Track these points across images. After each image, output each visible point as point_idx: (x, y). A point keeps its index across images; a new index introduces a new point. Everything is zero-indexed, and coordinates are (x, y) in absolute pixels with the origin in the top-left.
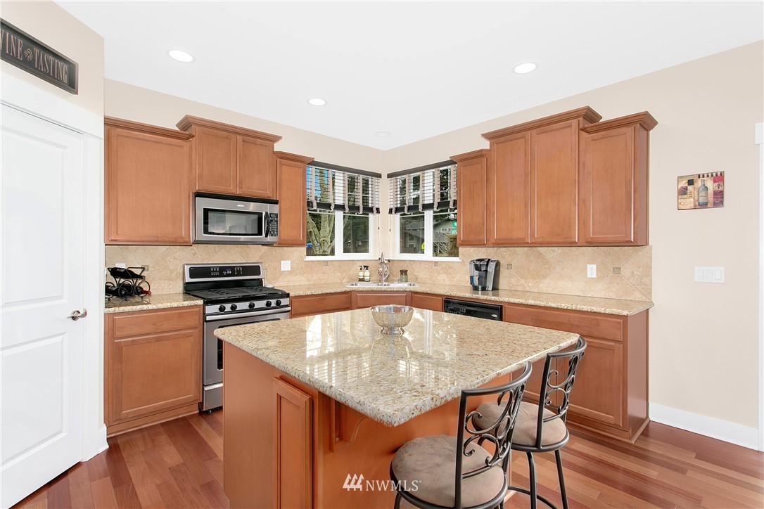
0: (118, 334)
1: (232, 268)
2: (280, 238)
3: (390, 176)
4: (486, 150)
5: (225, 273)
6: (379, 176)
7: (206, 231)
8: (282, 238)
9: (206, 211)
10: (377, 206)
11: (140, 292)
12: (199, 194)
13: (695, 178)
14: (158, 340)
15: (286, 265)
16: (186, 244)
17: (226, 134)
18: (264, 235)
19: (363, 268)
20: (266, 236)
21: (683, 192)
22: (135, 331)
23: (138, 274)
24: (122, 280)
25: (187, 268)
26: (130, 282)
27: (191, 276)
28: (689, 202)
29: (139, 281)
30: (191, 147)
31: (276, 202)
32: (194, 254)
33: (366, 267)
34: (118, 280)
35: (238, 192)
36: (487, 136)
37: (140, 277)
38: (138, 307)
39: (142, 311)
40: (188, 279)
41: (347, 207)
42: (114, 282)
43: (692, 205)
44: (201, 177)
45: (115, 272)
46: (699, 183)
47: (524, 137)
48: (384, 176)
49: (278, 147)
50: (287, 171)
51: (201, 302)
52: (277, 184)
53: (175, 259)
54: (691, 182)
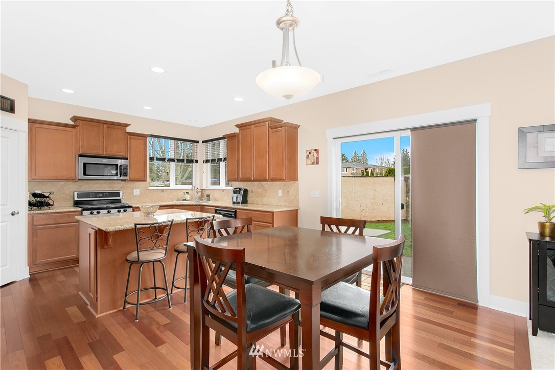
0: (35, 224)
1: (103, 193)
2: (129, 178)
3: (203, 142)
4: (237, 133)
5: (98, 196)
6: (197, 142)
7: (85, 174)
8: (131, 177)
9: (85, 164)
10: (196, 159)
11: (48, 205)
12: (80, 156)
13: (311, 151)
14: (56, 227)
15: (137, 192)
16: (73, 180)
17: (97, 124)
18: (119, 176)
19: (185, 193)
20: (121, 176)
21: (308, 157)
22: (44, 223)
23: (47, 196)
24: (39, 199)
25: (76, 193)
26: (43, 200)
27: (78, 198)
28: (309, 162)
29: (48, 199)
30: (77, 131)
31: (127, 159)
32: (80, 186)
33: (188, 193)
34: (36, 199)
35: (104, 154)
36: (237, 126)
37: (48, 197)
38: (46, 211)
39: (48, 213)
40: (76, 199)
41: (175, 160)
42: (34, 200)
43: (310, 163)
44: (82, 146)
45: (35, 195)
46: (312, 154)
47: (250, 128)
48: (200, 142)
49: (129, 129)
50: (134, 142)
51: (80, 209)
52: (128, 148)
53: (69, 188)
54: (310, 153)
